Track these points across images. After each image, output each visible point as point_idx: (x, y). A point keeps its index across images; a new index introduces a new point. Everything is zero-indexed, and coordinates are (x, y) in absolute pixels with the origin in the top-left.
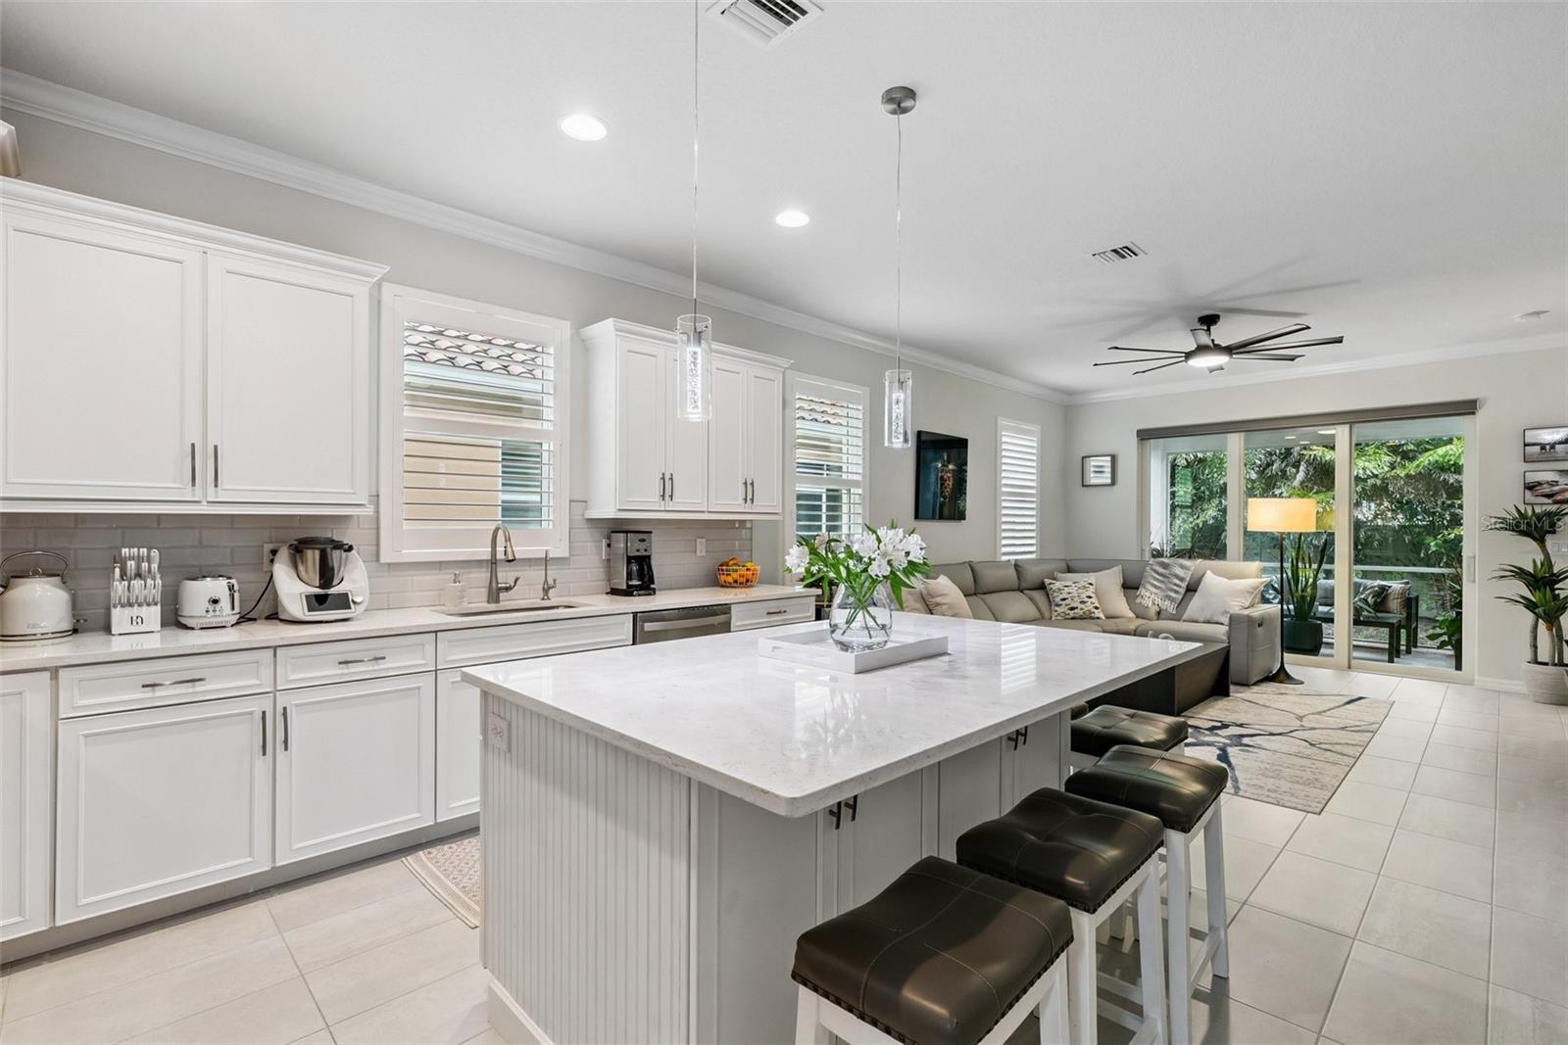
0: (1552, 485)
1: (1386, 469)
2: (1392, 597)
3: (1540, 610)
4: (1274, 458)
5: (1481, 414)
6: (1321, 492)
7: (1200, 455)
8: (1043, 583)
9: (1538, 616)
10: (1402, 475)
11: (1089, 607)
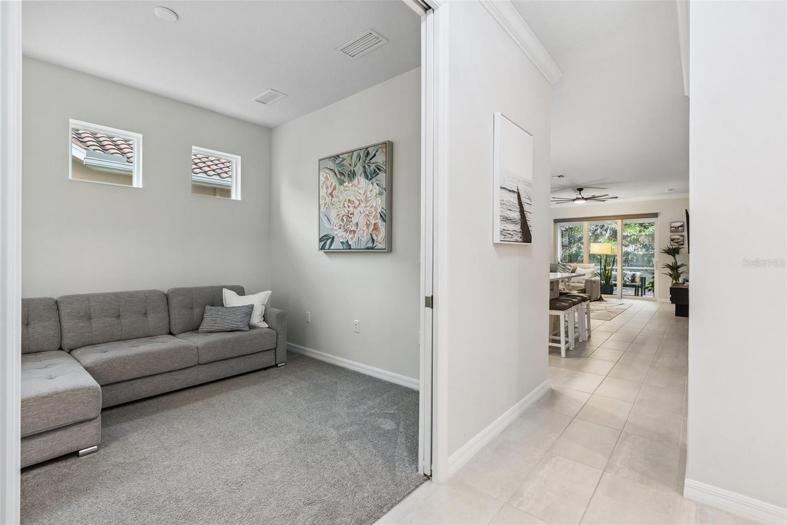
0: (676, 240)
2: (636, 278)
4: (598, 227)
5: (659, 217)
6: (613, 241)
7: (571, 227)
9: (673, 278)
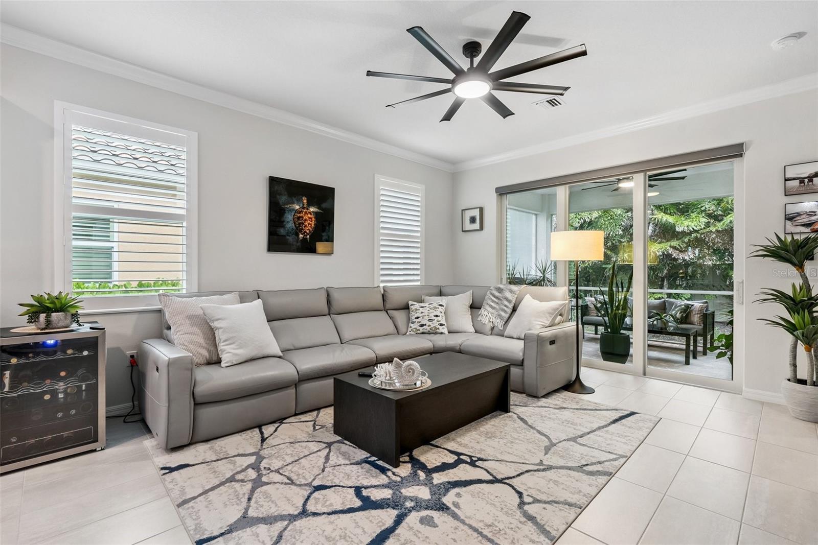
0: (811, 215)
1: (703, 227)
2: (694, 313)
3: (799, 333)
5: (748, 155)
6: (663, 242)
8: (408, 304)
9: (797, 338)
10: (714, 230)
11: (435, 324)
